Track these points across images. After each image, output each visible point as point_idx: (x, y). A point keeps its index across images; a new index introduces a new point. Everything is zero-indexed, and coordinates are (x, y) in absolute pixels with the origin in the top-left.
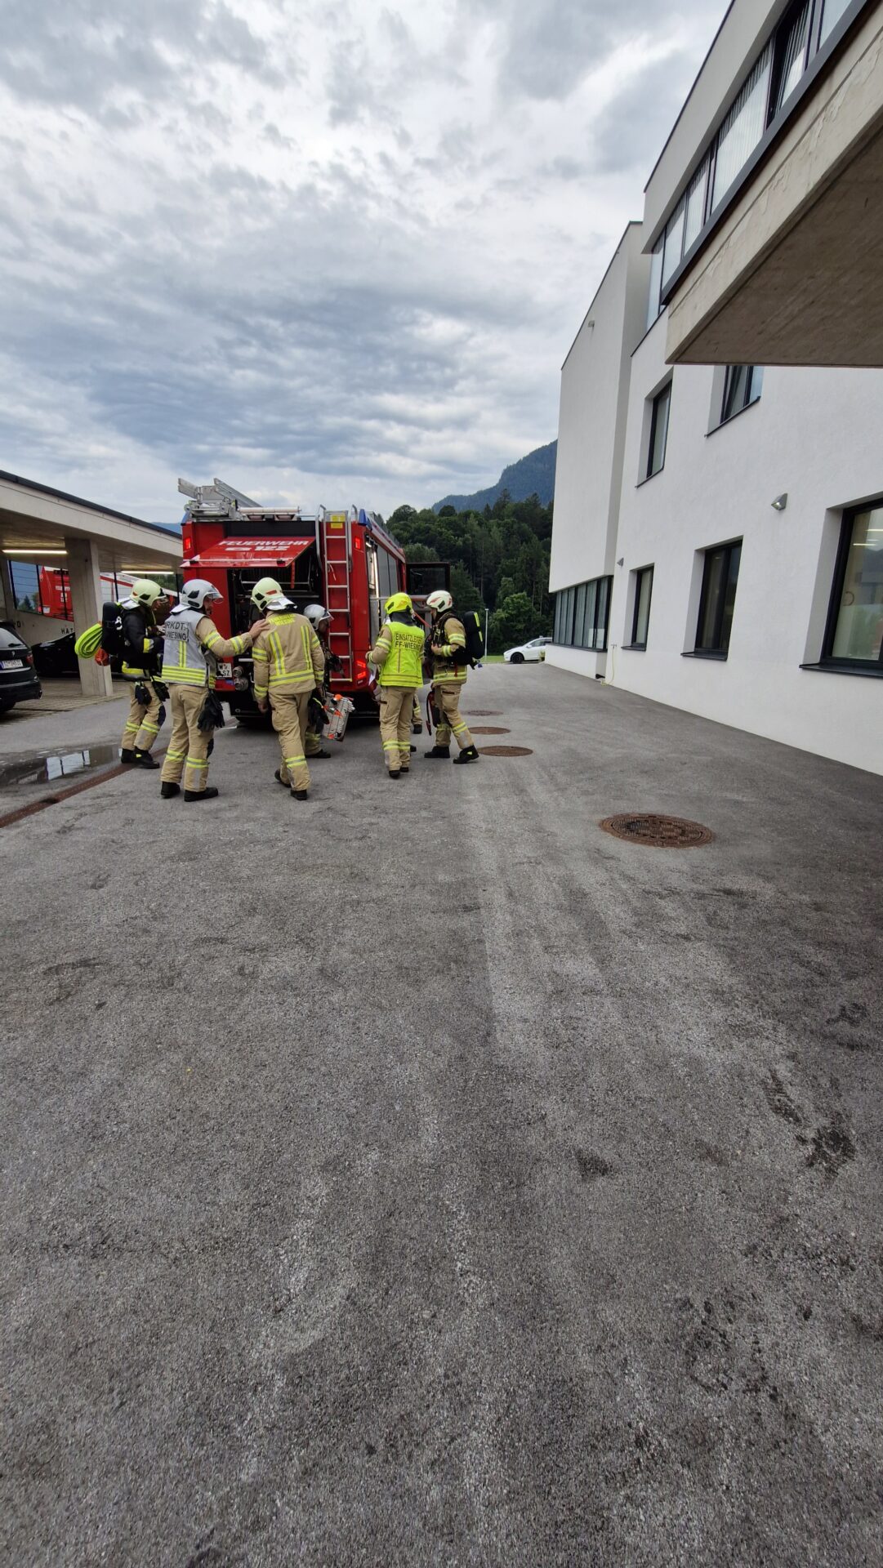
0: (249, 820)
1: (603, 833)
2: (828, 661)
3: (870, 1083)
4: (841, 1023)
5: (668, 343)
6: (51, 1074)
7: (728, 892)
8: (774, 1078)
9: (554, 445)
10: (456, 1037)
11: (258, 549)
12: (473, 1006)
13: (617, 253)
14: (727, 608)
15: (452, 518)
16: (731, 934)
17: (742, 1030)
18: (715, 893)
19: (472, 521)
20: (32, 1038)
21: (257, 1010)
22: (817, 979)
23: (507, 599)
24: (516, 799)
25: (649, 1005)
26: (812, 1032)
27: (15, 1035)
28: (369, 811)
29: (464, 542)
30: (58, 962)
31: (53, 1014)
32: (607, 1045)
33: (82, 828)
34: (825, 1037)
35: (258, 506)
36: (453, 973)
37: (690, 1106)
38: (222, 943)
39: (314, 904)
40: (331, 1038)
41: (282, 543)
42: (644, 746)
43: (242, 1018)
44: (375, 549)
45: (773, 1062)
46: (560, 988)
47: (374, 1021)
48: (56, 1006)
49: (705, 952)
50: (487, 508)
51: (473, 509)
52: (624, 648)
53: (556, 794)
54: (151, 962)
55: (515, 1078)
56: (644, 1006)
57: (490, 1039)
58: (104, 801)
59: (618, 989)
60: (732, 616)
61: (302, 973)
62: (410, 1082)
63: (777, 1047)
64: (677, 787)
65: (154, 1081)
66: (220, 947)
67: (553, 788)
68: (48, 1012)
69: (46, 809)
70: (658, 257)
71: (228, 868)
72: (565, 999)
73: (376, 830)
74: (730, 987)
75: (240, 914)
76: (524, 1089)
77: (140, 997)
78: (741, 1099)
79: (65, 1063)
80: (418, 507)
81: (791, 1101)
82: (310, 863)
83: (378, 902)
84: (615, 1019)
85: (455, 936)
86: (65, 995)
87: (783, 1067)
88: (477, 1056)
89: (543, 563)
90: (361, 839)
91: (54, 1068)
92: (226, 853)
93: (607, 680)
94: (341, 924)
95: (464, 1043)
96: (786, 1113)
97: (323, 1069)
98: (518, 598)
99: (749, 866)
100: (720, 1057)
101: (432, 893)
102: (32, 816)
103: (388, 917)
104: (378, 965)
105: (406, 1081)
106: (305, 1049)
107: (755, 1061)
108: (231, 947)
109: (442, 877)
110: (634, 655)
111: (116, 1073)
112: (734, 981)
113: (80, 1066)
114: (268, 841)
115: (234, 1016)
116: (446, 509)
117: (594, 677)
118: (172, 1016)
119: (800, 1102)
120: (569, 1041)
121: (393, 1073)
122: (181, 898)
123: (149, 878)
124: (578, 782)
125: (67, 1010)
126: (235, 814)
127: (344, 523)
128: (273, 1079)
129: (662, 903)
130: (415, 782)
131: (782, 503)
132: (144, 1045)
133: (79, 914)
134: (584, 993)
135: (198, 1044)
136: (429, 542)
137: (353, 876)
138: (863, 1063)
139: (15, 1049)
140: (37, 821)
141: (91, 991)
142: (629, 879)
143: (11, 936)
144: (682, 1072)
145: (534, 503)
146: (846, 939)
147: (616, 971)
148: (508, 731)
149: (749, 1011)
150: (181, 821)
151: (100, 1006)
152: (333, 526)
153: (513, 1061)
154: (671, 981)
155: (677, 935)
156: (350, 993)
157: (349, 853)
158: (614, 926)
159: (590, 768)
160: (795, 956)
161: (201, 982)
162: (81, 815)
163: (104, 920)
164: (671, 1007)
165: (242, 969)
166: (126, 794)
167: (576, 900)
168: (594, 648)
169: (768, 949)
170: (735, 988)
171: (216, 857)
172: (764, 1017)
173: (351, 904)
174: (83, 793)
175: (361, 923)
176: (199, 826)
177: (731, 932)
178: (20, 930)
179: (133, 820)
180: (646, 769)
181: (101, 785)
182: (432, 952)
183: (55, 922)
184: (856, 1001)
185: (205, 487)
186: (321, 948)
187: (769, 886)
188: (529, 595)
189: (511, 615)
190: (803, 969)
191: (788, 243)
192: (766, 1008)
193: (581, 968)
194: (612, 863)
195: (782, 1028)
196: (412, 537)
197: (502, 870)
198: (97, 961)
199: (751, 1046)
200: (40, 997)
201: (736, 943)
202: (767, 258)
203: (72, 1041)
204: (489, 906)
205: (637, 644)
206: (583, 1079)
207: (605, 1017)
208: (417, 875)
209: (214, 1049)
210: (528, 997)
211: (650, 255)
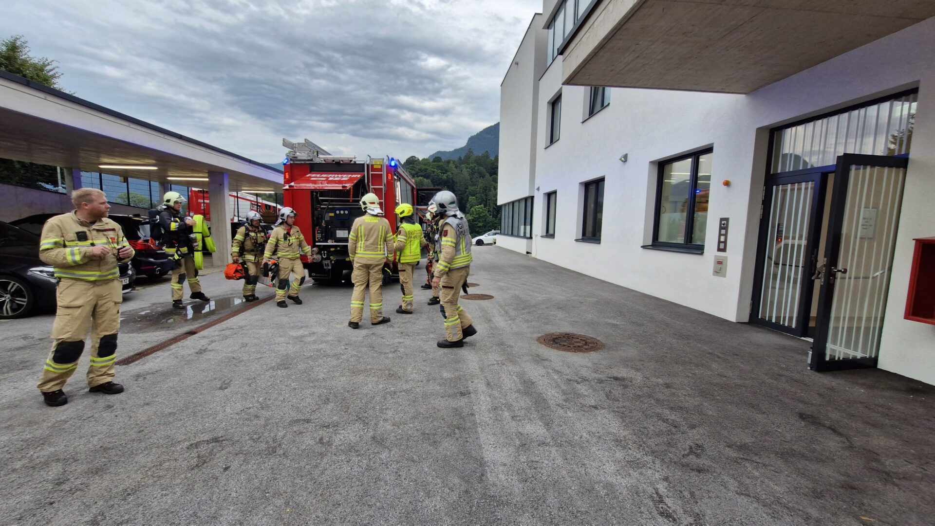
0: (322, 342)
1: (540, 345)
2: (656, 243)
3: (713, 493)
4: (691, 456)
5: (563, 74)
6: (192, 518)
7: (616, 379)
8: (657, 493)
9: (498, 124)
10: (462, 478)
11: (330, 179)
12: (471, 457)
13: (529, 28)
14: (598, 215)
15: (440, 163)
16: (621, 404)
17: (635, 464)
18: (609, 379)
19: (451, 165)
20: (178, 494)
21: (333, 467)
22: (674, 430)
23: (472, 209)
24: (486, 325)
25: (579, 451)
26: (675, 463)
27: (167, 492)
28: (398, 335)
29: (447, 176)
30: (197, 440)
31: (194, 476)
32: (556, 478)
33: (213, 350)
34: (683, 466)
35: (330, 154)
36: (457, 436)
37: (610, 515)
38: (307, 422)
39: (366, 395)
40: (382, 483)
41: (345, 176)
42: (558, 293)
43: (322, 473)
44: (399, 180)
45: (655, 483)
46: (524, 442)
47: (409, 470)
48: (196, 471)
49: (607, 416)
50: (460, 158)
51: (452, 159)
52: (542, 237)
53: (510, 322)
54: (260, 437)
55: (501, 504)
56: (576, 451)
57: (484, 478)
58: (228, 333)
59: (559, 442)
60: (601, 219)
61: (361, 440)
62: (435, 510)
63: (656, 473)
64: (579, 317)
65: (265, 519)
66: (306, 425)
67: (507, 319)
68: (190, 475)
69: (189, 338)
70: (551, 31)
71: (310, 373)
72: (528, 449)
73: (403, 347)
74: (624, 437)
75: (319, 403)
76: (507, 511)
77: (254, 462)
78: (640, 508)
79: (202, 511)
80: (421, 157)
81: (669, 507)
82: (363, 368)
83: (406, 391)
84: (559, 461)
85: (457, 412)
86: (202, 462)
87: (662, 486)
88: (476, 490)
89: (492, 189)
90: (394, 352)
91: (195, 514)
92: (308, 363)
93: (533, 255)
94: (384, 407)
95: (467, 482)
96: (667, 516)
97: (378, 504)
98: (479, 208)
99: (626, 362)
100: (624, 482)
101: (440, 385)
102: (179, 343)
103: (414, 401)
104: (409, 433)
105: (433, 509)
106: (366, 492)
107: (645, 483)
108: (314, 425)
109: (446, 375)
110: (548, 241)
111: (238, 515)
112: (626, 433)
113: (214, 512)
114: (335, 355)
115: (317, 472)
116: (437, 158)
117: (525, 253)
118: (275, 474)
119: (674, 508)
120: (533, 477)
121: (424, 505)
122: (280, 394)
123: (258, 381)
124: (522, 314)
125: (203, 473)
126: (314, 338)
127: (382, 165)
128: (345, 513)
129: (579, 386)
130: (425, 316)
131: (625, 159)
132: (257, 494)
133: (211, 407)
134: (539, 445)
135: (294, 492)
136: (427, 177)
137: (390, 376)
138: (707, 481)
139: (166, 503)
140: (182, 346)
141: (220, 460)
142: (558, 372)
143: (165, 423)
144: (603, 493)
145: (486, 156)
146: (686, 405)
147: (556, 430)
148: (479, 285)
149: (637, 451)
150: (278, 344)
151: (226, 469)
152: (375, 167)
153: (500, 492)
154: (590, 435)
155: (590, 406)
156: (393, 452)
157: (387, 361)
158: (552, 402)
159: (528, 306)
160: (659, 417)
161: (294, 450)
162: (212, 342)
163: (228, 410)
164: (592, 451)
165: (321, 439)
166: (242, 327)
167: (527, 387)
168: (525, 237)
169: (643, 412)
170: (627, 438)
171: (302, 366)
172: (646, 455)
173: (390, 393)
174: (213, 327)
175: (397, 406)
176: (290, 347)
177: (620, 403)
178: (171, 419)
179: (246, 344)
180: (560, 307)
181: (225, 322)
182: (443, 423)
183: (195, 413)
184: (697, 442)
185: (299, 144)
186: (373, 423)
187: (639, 374)
188: (485, 206)
189: (475, 218)
190: (665, 424)
191: (624, 27)
192: (647, 449)
193: (535, 429)
194: (546, 363)
195: (657, 461)
196: (417, 173)
197: (482, 369)
198: (224, 438)
199: (641, 474)
200: (184, 464)
201: (625, 410)
202: (615, 34)
203: (207, 494)
204: (476, 392)
205: (549, 234)
206: (544, 501)
207: (553, 460)
208: (430, 374)
209: (305, 495)
210: (505, 449)
211: (547, 30)
